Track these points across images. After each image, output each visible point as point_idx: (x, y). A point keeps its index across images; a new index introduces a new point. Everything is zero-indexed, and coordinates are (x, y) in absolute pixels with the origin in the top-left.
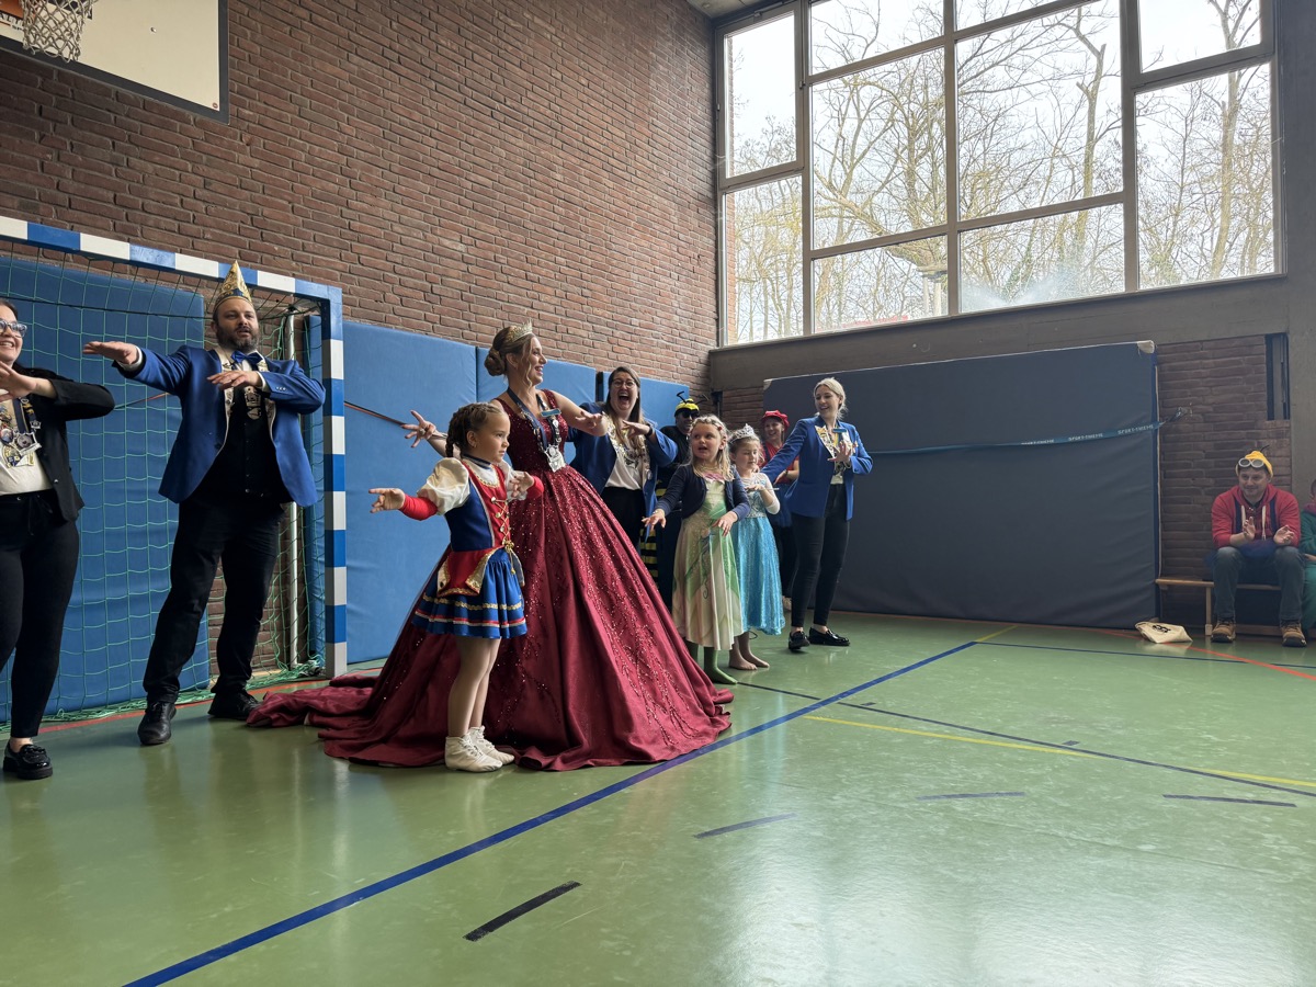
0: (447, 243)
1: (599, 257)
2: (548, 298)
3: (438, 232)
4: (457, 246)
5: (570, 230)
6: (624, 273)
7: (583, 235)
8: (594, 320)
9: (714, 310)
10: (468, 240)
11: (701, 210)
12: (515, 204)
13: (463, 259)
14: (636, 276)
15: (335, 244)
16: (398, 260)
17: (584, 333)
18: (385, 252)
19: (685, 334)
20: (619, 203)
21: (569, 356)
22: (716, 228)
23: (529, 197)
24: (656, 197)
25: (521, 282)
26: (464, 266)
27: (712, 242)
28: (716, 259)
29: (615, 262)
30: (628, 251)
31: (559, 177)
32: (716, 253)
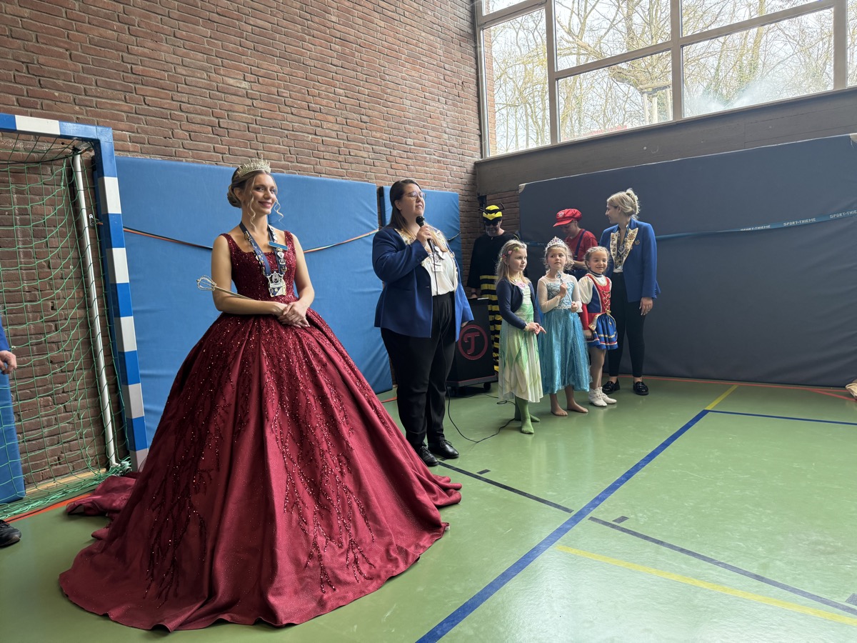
0: (231, 81)
1: (375, 87)
2: (330, 125)
3: (222, 72)
4: (241, 83)
5: (346, 65)
6: (398, 100)
7: (359, 69)
8: (373, 142)
9: (478, 127)
10: (252, 78)
11: (463, 44)
12: (294, 44)
13: (247, 95)
14: (408, 102)
15: (118, 88)
16: (184, 100)
17: (365, 154)
18: (170, 93)
19: (454, 150)
20: (390, 39)
21: (352, 175)
22: (476, 58)
23: (307, 37)
24: (423, 34)
25: (303, 113)
26: (249, 102)
27: (473, 70)
28: (478, 85)
29: (389, 91)
30: (401, 81)
31: (334, 18)
32: (478, 80)
